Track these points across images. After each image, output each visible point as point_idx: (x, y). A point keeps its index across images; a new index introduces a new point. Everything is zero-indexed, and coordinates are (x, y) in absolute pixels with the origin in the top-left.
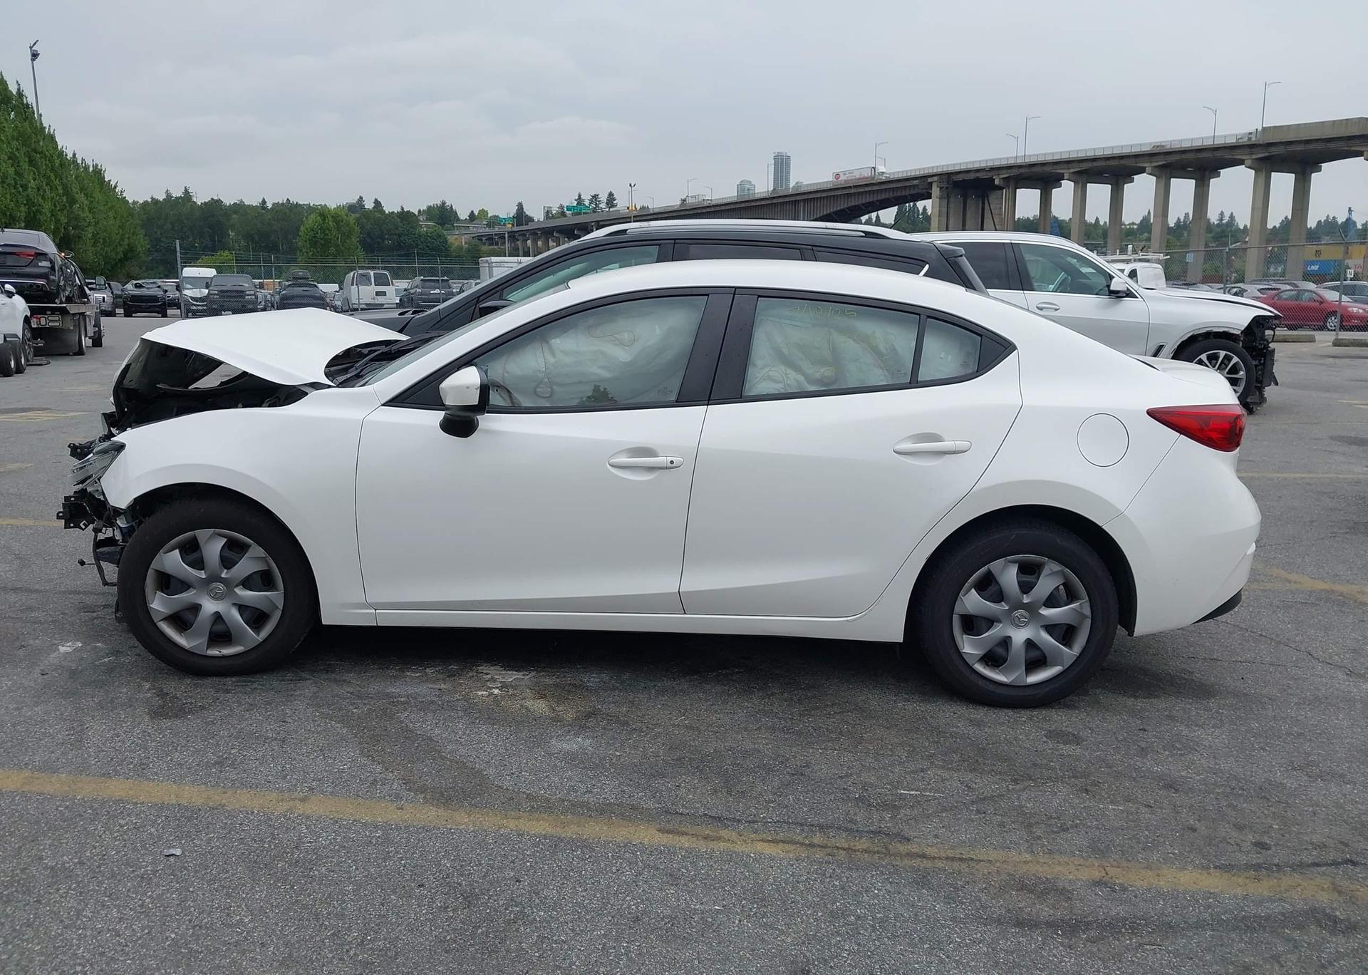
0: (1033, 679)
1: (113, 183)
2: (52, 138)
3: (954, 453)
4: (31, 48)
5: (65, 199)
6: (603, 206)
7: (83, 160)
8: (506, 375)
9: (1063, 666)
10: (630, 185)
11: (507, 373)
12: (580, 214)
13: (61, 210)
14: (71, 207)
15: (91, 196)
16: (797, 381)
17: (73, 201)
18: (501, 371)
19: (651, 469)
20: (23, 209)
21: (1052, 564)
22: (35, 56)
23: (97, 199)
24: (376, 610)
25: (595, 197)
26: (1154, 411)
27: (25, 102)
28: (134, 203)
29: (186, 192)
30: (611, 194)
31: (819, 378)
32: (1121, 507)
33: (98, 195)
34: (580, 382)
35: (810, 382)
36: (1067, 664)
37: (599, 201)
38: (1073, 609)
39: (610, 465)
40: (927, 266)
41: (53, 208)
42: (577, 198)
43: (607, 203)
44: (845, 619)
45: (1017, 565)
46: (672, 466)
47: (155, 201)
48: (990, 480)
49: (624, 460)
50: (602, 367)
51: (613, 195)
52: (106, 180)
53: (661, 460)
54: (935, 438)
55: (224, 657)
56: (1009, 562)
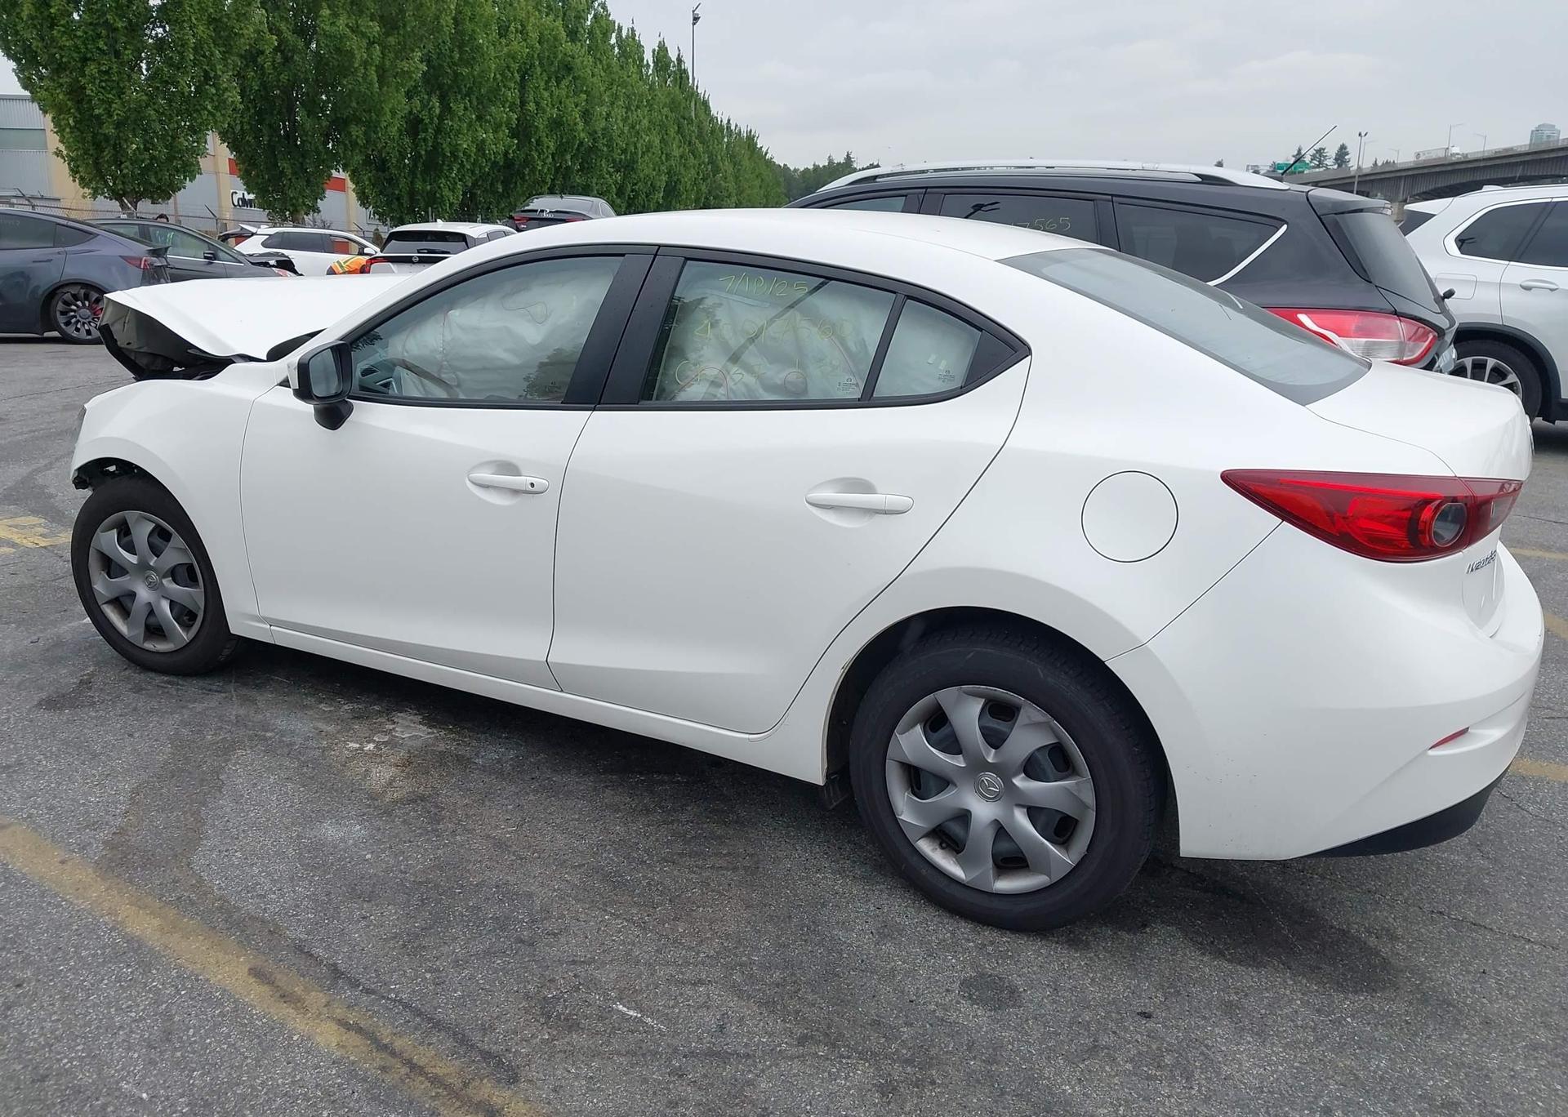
0: (1005, 885)
1: (764, 150)
2: (706, 104)
3: (886, 512)
4: (693, 11)
5: (710, 167)
6: (1329, 162)
7: (736, 126)
8: (406, 354)
9: (1049, 876)
10: (1360, 135)
11: (407, 352)
12: (1295, 173)
13: (704, 179)
14: (714, 176)
15: (739, 165)
16: (746, 385)
17: (716, 170)
18: (400, 349)
19: (516, 492)
20: (664, 178)
21: (1031, 710)
22: (696, 19)
23: (744, 167)
24: (271, 626)
25: (1320, 151)
26: (1230, 474)
27: (683, 67)
28: (796, 170)
29: (848, 158)
30: (1343, 147)
31: (779, 382)
32: (1142, 635)
33: (746, 163)
34: (485, 369)
35: (768, 388)
36: (1058, 875)
37: (1324, 157)
38: (1065, 788)
39: (469, 480)
40: (1285, 227)
41: (696, 176)
42: (1296, 153)
43: (1336, 159)
44: (747, 736)
45: (982, 702)
46: (532, 491)
47: (816, 168)
48: (932, 559)
49: (486, 476)
50: (506, 350)
51: (1346, 148)
52: (759, 146)
53: (522, 481)
54: (866, 487)
55: (158, 653)
56: (965, 692)
